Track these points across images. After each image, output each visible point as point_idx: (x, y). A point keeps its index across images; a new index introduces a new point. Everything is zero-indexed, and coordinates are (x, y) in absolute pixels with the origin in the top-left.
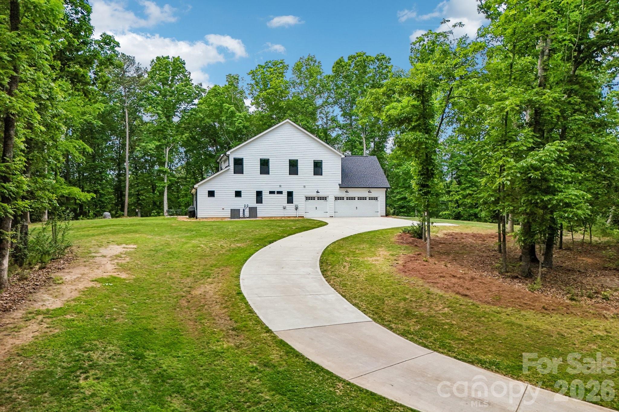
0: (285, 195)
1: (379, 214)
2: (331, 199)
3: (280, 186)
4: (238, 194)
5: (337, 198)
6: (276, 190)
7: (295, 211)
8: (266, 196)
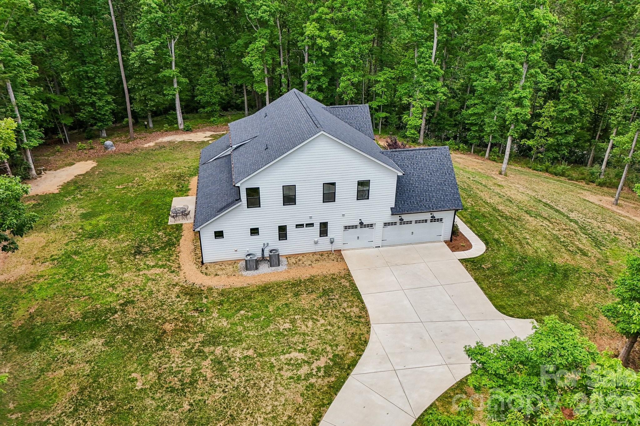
0: (317, 227)
1: (442, 238)
2: (379, 226)
3: (311, 217)
4: (254, 231)
5: (386, 224)
6: (305, 223)
7: (331, 245)
8: (291, 231)
